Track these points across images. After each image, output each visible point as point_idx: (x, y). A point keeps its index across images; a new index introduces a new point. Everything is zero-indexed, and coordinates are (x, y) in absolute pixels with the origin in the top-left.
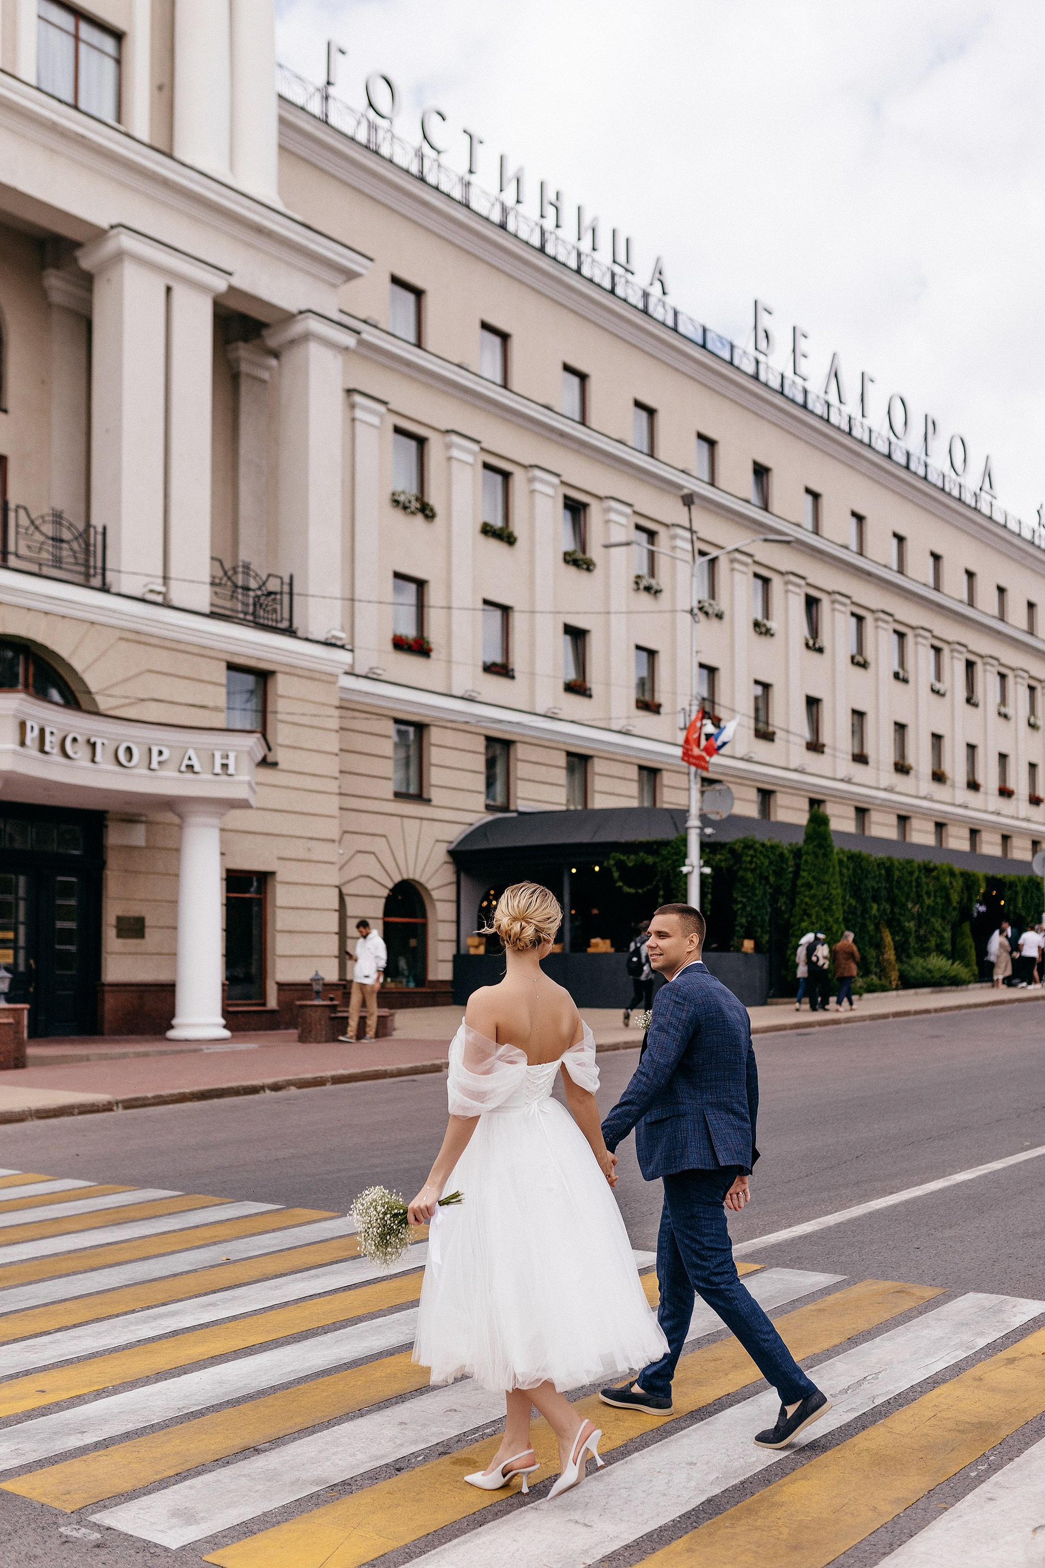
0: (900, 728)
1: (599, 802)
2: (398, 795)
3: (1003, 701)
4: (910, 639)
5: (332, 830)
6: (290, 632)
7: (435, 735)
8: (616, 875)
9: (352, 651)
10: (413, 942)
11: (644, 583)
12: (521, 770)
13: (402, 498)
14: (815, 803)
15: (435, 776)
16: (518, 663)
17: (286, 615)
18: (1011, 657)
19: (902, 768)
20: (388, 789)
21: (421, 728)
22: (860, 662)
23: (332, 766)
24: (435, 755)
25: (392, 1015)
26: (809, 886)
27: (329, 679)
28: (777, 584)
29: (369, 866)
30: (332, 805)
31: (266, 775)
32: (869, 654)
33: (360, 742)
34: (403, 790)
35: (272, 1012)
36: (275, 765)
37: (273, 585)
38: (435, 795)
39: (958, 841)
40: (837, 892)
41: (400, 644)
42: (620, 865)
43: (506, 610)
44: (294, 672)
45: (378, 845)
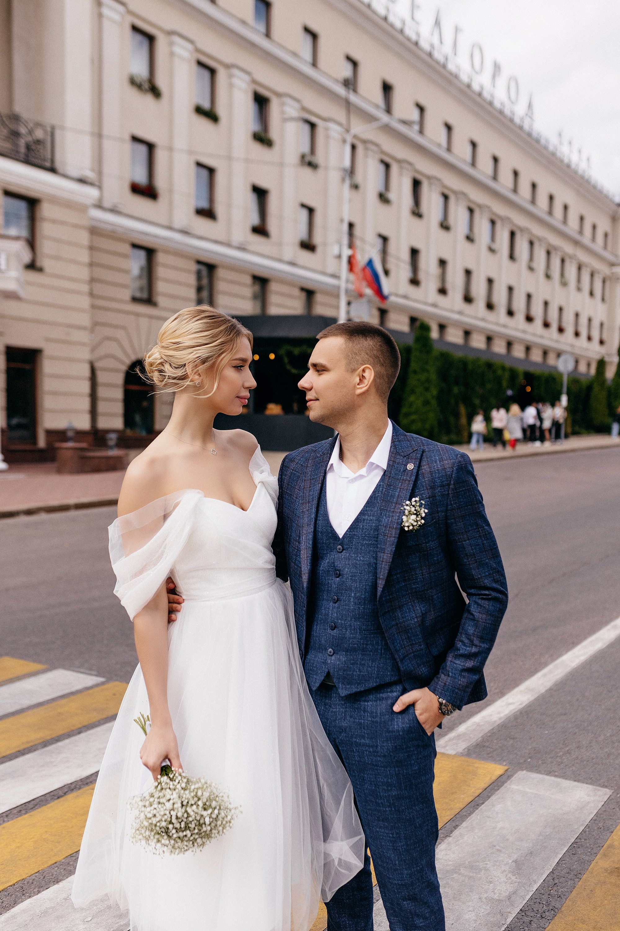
0: (468, 273)
1: (273, 310)
2: (135, 300)
3: (531, 258)
4: (477, 214)
5: (84, 320)
6: (53, 170)
7: (160, 258)
8: (286, 360)
9: (100, 187)
10: (145, 404)
11: (308, 159)
12: (221, 286)
13: (138, 80)
14: (413, 320)
15: (161, 287)
16: (220, 210)
17: (49, 156)
18: (538, 231)
19: (468, 299)
20: (126, 295)
21: (150, 252)
22: (445, 226)
23: (84, 273)
24: (161, 272)
25: (127, 455)
26: (415, 372)
27: (82, 209)
28: (395, 169)
29: (112, 348)
30: (85, 302)
31: (32, 276)
32: (451, 221)
33: (106, 259)
34: (138, 295)
35: (41, 451)
36: (40, 270)
37: (39, 134)
38: (161, 300)
39: (499, 348)
40: (433, 377)
41: (136, 189)
42: (289, 354)
43: (211, 171)
44: (55, 200)
45: (120, 334)
